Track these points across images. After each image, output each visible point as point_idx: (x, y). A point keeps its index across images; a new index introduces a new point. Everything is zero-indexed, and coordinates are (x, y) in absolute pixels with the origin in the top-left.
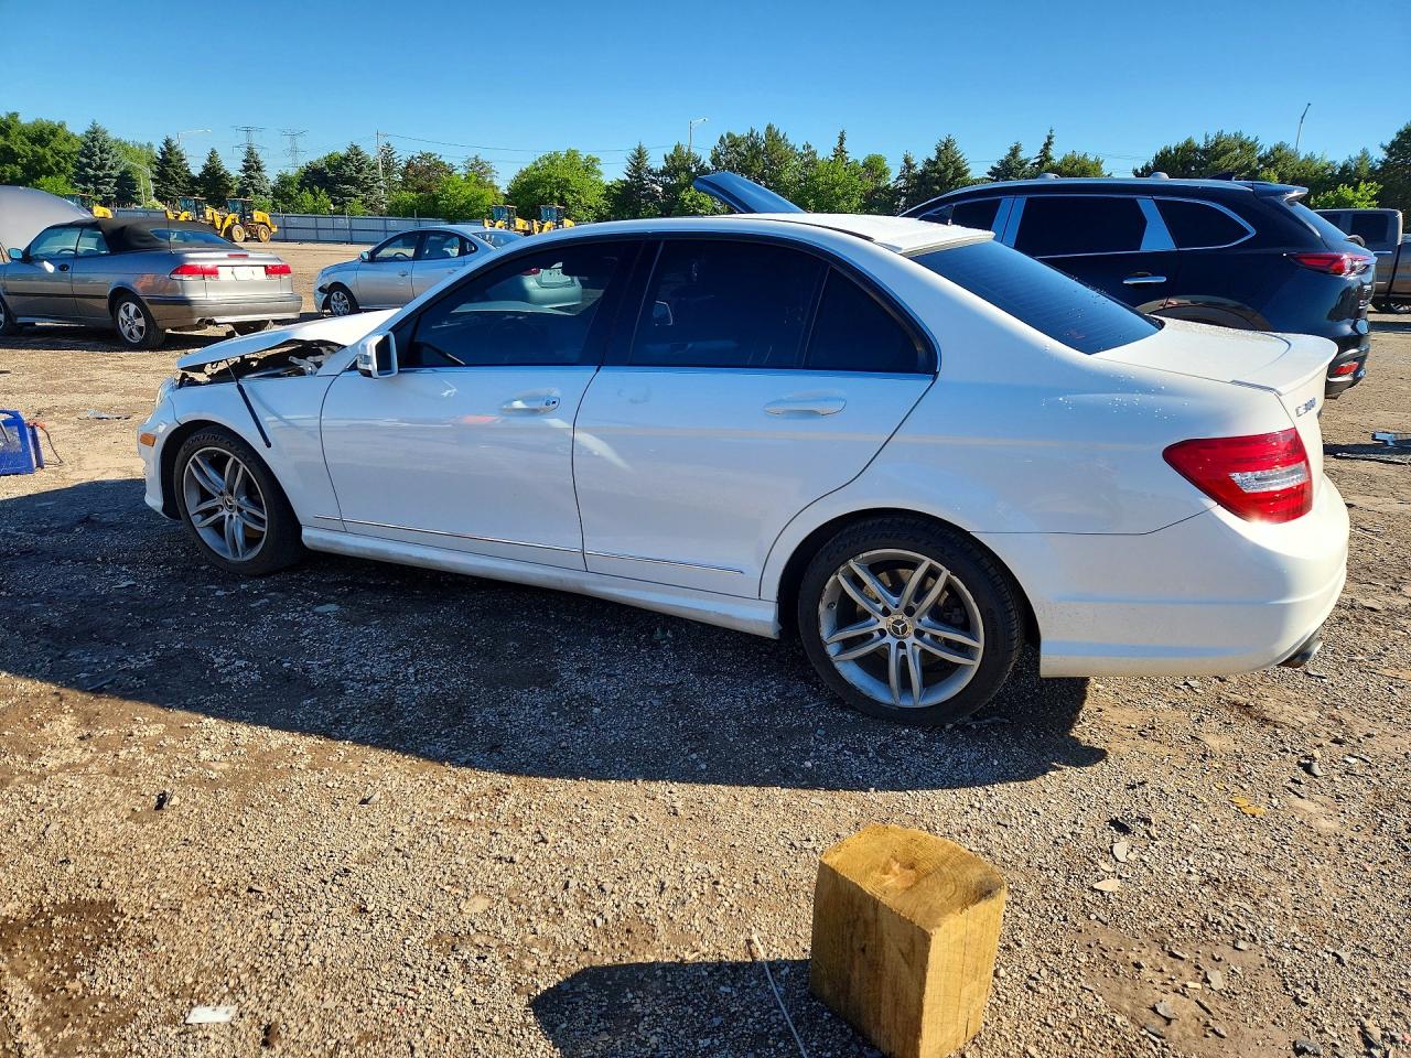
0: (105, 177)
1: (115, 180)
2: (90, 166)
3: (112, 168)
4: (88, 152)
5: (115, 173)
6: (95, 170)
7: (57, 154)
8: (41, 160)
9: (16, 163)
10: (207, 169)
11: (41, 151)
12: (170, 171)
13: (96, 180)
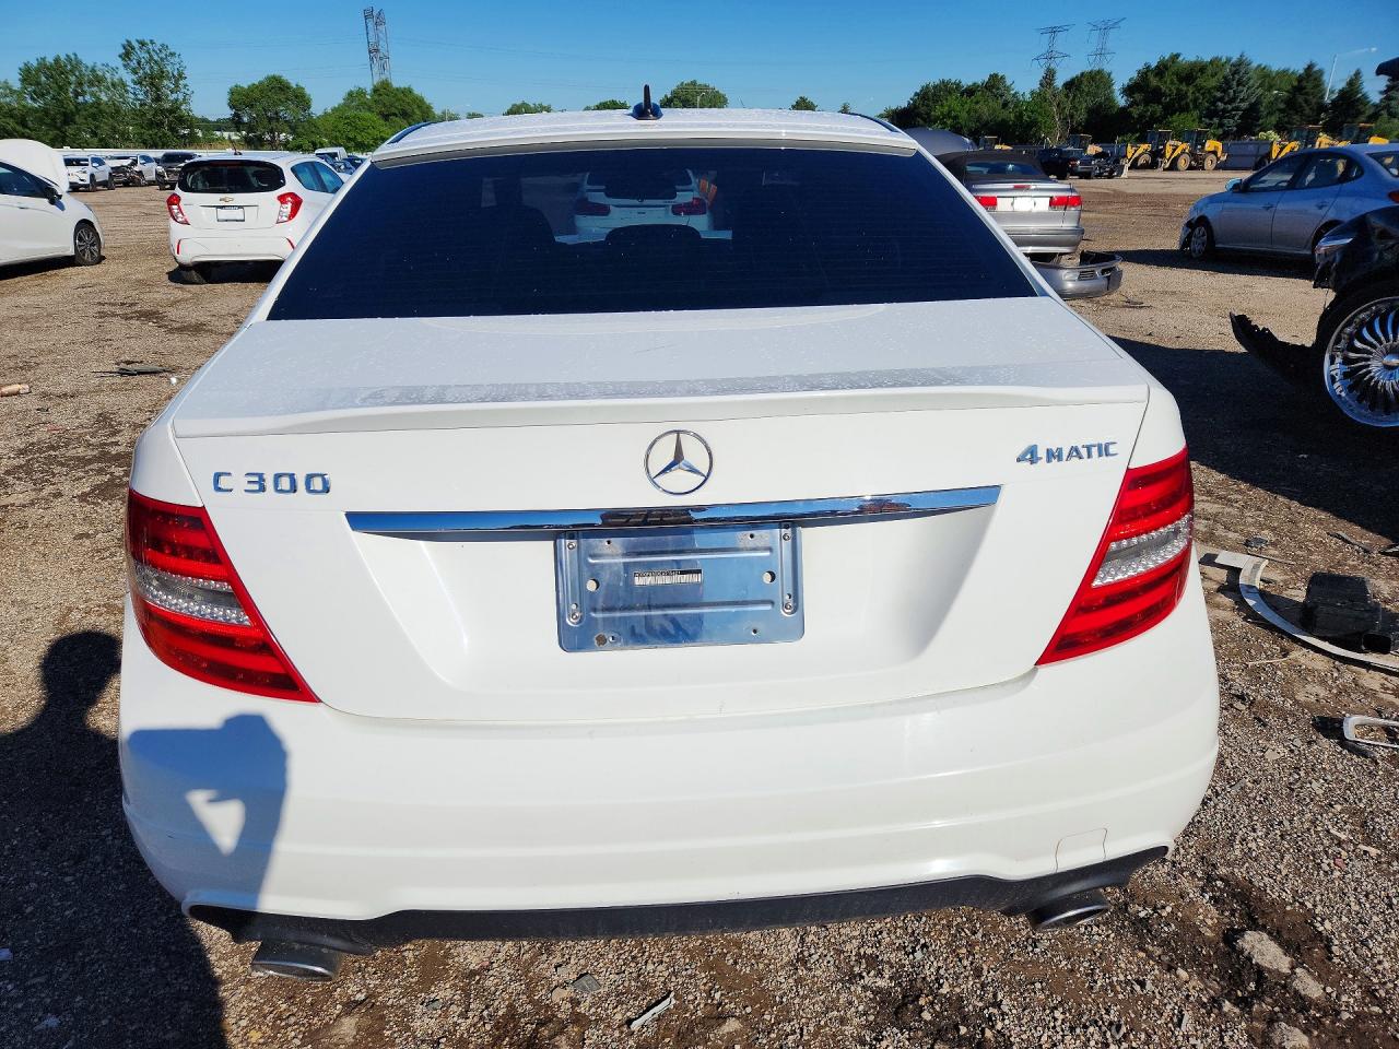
0: (1233, 110)
1: (1240, 113)
2: (1221, 99)
3: (1242, 100)
4: (1225, 86)
5: (1244, 105)
6: (1225, 104)
7: (1199, 91)
8: (1181, 96)
9: (1159, 103)
10: (1343, 93)
11: (1184, 88)
12: (1300, 99)
13: (1223, 114)
